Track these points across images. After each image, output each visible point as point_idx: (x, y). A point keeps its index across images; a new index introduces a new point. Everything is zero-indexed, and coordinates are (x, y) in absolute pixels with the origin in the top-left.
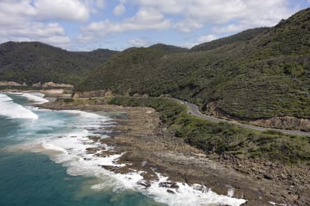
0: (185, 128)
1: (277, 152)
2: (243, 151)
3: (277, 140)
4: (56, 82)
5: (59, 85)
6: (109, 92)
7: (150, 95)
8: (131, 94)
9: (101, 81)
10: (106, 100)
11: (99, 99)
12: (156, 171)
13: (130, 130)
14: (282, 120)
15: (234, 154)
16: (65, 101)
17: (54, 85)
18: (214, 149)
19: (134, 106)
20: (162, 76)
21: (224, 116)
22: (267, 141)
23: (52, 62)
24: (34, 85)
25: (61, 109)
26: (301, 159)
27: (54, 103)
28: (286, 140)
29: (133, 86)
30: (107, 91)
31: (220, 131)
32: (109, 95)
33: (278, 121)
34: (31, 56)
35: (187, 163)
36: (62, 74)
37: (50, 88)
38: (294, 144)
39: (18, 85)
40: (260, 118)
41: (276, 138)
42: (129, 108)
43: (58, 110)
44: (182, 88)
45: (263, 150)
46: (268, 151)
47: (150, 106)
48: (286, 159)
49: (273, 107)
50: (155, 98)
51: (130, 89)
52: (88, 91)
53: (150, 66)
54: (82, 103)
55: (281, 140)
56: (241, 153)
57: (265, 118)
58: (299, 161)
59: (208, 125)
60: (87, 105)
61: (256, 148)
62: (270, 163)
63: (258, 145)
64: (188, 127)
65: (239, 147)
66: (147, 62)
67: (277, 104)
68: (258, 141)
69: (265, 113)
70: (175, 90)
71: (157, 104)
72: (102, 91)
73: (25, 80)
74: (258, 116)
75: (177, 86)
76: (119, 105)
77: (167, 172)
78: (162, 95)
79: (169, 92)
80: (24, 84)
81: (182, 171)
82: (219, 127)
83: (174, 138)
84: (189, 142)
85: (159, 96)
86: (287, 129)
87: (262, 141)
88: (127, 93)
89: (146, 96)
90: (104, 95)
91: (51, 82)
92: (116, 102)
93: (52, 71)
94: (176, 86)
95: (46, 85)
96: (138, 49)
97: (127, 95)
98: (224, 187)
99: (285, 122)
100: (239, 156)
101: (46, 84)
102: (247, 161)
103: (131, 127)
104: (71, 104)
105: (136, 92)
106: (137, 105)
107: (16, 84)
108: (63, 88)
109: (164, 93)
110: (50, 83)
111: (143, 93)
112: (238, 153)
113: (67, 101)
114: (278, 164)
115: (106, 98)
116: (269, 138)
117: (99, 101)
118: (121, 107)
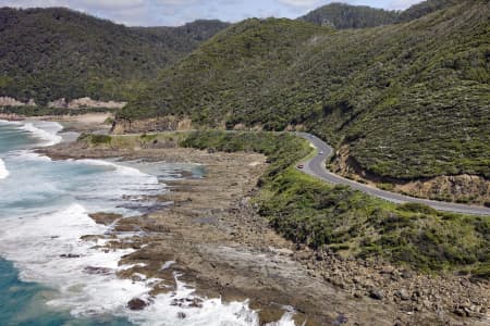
0: (277, 197)
1: (410, 246)
2: (352, 245)
3: (416, 222)
4: (97, 98)
5: (102, 104)
6: (186, 121)
7: (266, 128)
8: (229, 126)
9: (171, 97)
10: (176, 138)
11: (163, 136)
12: (179, 279)
13: (190, 200)
14: (454, 184)
15: (335, 250)
16: (93, 141)
17: (93, 104)
18: (309, 241)
19: (229, 151)
20: (297, 84)
21: (357, 173)
22: (397, 224)
23: (90, 54)
24: (51, 104)
25: (83, 157)
26: (451, 263)
27: (74, 144)
28: (433, 222)
29: (235, 107)
30: (181, 118)
31: (331, 203)
32: (186, 127)
33: (445, 185)
34: (47, 41)
35: (244, 265)
36: (110, 80)
37: (83, 110)
38: (447, 232)
39: (19, 104)
40: (415, 179)
41: (414, 218)
42: (218, 155)
43: (76, 158)
44: (328, 110)
45: (384, 242)
46: (393, 244)
47: (261, 152)
48: (423, 262)
49: (447, 154)
50: (274, 133)
51: (229, 114)
52: (142, 118)
53: (278, 61)
54: (126, 144)
55: (422, 223)
56: (346, 248)
57: (423, 179)
58: (446, 266)
59: (316, 191)
60: (137, 149)
61: (376, 237)
62: (390, 268)
63: (381, 233)
64: (284, 195)
65: (347, 235)
66: (274, 53)
67: (457, 150)
68: (382, 223)
69: (427, 168)
70: (314, 115)
71: (274, 147)
72: (171, 117)
73: (33, 92)
74: (413, 174)
75: (320, 108)
76: (202, 149)
77: (199, 281)
78: (289, 127)
79: (303, 120)
80: (32, 103)
81: (224, 280)
82: (332, 195)
83: (257, 217)
84: (275, 226)
85: (283, 128)
86: (458, 202)
87: (389, 224)
88: (223, 122)
89: (258, 128)
90: (174, 128)
91: (87, 98)
92: (197, 142)
93: (90, 73)
94: (318, 106)
95: (75, 104)
96: (262, 22)
97: (222, 128)
98: (278, 308)
99: (458, 187)
100: (341, 253)
101: (76, 101)
102: (353, 264)
103: (193, 196)
104: (104, 146)
105: (240, 120)
106: (236, 148)
107: (14, 103)
108: (111, 110)
109: (294, 122)
110: (85, 101)
111: (253, 123)
112: (341, 248)
113: (99, 140)
114: (405, 271)
115: (177, 133)
116: (400, 220)
117: (162, 141)
118: (204, 153)
